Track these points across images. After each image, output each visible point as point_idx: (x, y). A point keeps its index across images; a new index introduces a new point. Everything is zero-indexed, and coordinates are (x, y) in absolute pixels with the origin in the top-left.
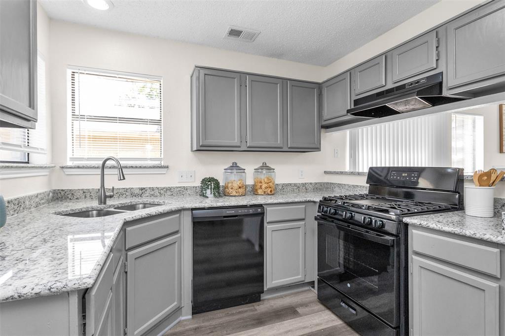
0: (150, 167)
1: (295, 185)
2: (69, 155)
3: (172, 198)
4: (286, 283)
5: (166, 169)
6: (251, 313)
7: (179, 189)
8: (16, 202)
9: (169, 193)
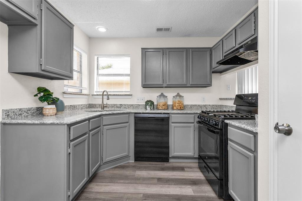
0: (124, 95)
1: (199, 105)
2: (95, 90)
3: (133, 109)
4: (180, 155)
5: (131, 96)
6: (161, 166)
7: (137, 105)
8: (73, 106)
9: (132, 107)
